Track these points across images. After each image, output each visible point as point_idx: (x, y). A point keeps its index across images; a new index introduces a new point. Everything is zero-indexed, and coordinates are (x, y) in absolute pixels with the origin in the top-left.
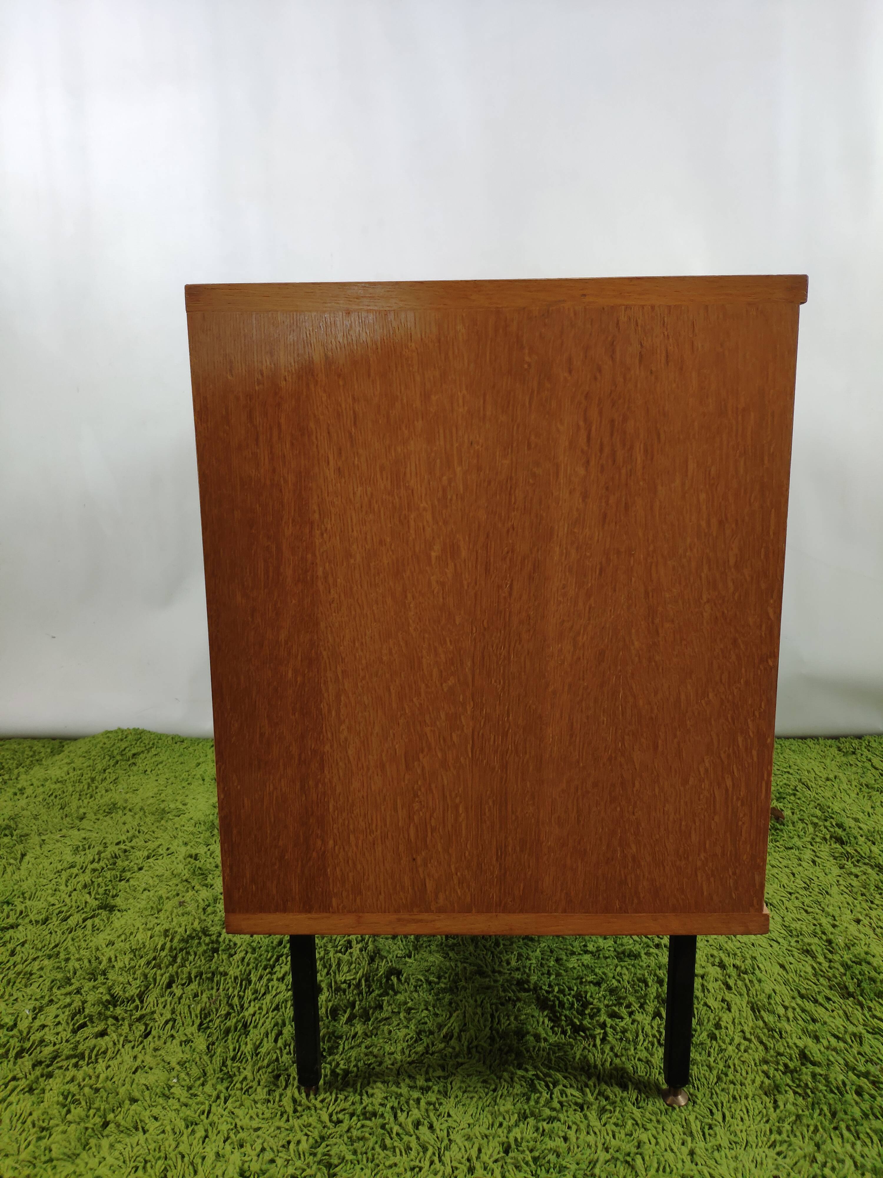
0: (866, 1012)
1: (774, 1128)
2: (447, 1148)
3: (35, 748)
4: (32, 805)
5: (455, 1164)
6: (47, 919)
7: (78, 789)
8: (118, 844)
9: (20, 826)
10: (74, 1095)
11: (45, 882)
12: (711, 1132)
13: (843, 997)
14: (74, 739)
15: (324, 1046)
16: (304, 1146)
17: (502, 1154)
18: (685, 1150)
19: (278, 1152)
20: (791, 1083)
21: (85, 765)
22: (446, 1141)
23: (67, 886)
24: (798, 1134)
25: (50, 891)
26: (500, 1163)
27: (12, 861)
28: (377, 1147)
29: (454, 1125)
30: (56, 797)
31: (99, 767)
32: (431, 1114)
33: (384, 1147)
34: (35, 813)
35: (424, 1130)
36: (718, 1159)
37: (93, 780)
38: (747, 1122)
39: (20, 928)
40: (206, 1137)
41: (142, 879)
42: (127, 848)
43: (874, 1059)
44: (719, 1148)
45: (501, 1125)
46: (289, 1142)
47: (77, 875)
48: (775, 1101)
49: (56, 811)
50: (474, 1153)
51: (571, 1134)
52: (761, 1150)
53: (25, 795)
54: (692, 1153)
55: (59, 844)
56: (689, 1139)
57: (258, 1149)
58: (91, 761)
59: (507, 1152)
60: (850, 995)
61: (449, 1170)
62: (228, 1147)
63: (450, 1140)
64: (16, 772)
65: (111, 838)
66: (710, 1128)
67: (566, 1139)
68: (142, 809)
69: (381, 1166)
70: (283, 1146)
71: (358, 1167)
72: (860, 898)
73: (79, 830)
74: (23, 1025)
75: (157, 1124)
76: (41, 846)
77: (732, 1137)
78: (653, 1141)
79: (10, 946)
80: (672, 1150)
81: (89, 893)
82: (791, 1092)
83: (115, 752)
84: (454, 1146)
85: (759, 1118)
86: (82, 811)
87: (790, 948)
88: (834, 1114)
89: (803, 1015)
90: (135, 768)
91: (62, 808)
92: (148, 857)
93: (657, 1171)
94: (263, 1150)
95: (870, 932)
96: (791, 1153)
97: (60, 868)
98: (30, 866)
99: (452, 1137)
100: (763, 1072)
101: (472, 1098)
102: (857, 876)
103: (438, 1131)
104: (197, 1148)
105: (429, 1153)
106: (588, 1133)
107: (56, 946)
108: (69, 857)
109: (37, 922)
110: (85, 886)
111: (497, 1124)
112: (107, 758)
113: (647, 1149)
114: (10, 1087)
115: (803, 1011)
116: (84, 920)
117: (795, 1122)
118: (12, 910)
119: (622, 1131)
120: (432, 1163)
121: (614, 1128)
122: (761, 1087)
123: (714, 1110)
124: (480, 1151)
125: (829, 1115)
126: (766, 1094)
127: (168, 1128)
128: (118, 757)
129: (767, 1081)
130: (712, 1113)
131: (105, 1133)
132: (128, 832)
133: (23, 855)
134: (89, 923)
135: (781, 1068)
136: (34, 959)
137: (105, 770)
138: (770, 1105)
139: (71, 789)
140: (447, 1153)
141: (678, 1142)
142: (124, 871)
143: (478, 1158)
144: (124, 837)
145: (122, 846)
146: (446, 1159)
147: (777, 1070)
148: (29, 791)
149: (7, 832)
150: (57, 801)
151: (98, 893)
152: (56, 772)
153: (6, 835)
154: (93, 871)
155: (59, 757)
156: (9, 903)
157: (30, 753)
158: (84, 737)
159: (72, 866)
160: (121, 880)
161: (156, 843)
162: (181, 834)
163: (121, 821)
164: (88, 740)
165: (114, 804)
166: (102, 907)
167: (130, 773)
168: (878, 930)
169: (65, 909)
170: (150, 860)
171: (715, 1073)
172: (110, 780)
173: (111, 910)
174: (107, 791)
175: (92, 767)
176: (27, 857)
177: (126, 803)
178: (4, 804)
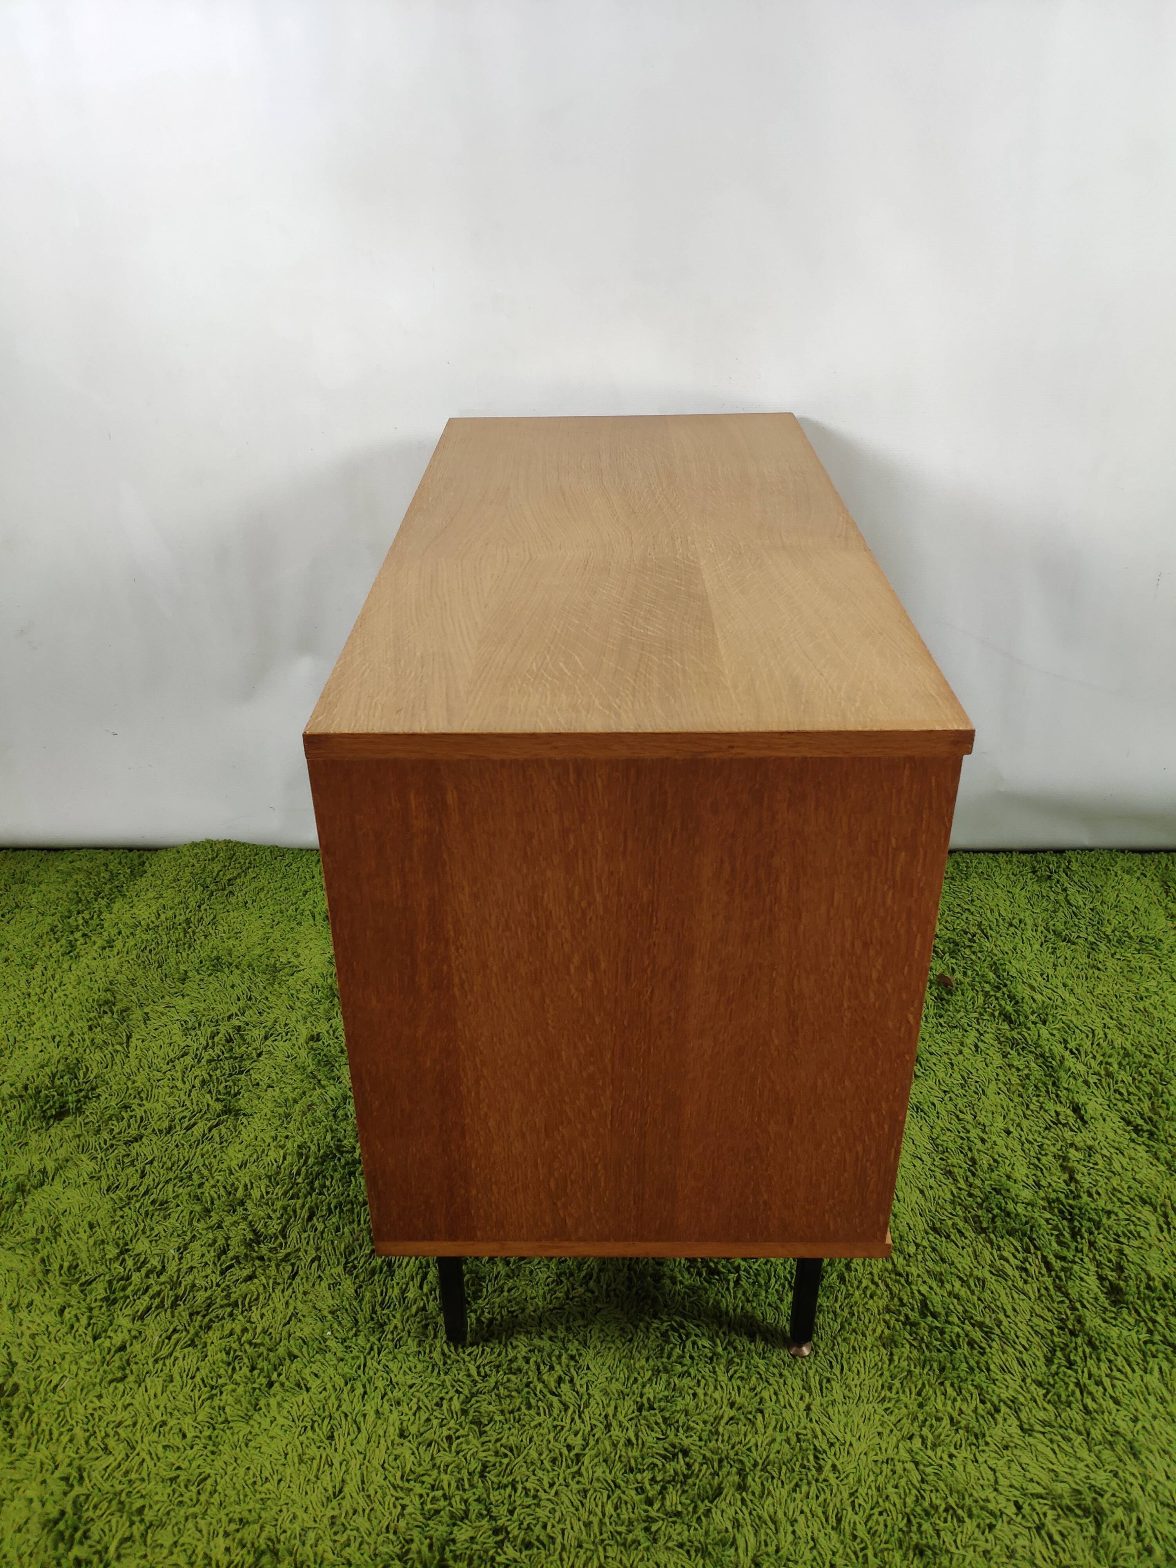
0: (994, 1251)
1: (886, 1385)
2: (587, 1405)
3: (111, 867)
4: (126, 965)
5: (594, 1422)
6: (170, 1128)
7: (173, 939)
8: (230, 1017)
9: (118, 997)
10: (235, 1351)
11: (159, 1075)
12: (828, 1386)
13: (975, 1231)
14: (155, 850)
15: (469, 1291)
16: (456, 1405)
17: (636, 1413)
18: (802, 1406)
19: (434, 1410)
20: (908, 1337)
21: (176, 901)
22: (585, 1397)
23: (184, 1083)
24: (907, 1390)
25: (167, 1089)
26: (634, 1422)
27: (118, 1047)
28: (523, 1407)
29: (593, 1378)
30: (150, 951)
31: (193, 904)
32: (572, 1370)
33: (529, 1407)
34: (131, 976)
35: (565, 1387)
36: (831, 1414)
37: (188, 922)
38: (862, 1376)
39: (144, 1139)
40: (365, 1393)
41: (262, 1070)
42: (241, 1024)
43: (992, 1306)
44: (833, 1403)
45: (636, 1380)
46: (442, 1399)
47: (193, 1066)
48: (892, 1354)
49: (153, 972)
50: (610, 1411)
51: (700, 1391)
52: (870, 1406)
53: (115, 951)
54: (808, 1408)
55: (164, 1018)
56: (807, 1395)
57: (415, 1408)
58: (182, 894)
59: (640, 1409)
60: (984, 1230)
61: (588, 1428)
62: (386, 1406)
63: (589, 1394)
64: (96, 905)
65: (222, 1010)
66: (828, 1381)
67: (695, 1395)
68: (250, 965)
69: (527, 1427)
70: (437, 1404)
71: (506, 1426)
72: (1017, 1099)
73: (183, 996)
74: (172, 1268)
75: (319, 1381)
76: (145, 1023)
77: (847, 1392)
78: (774, 1398)
79: (139, 1166)
80: (790, 1406)
81: (210, 1092)
82: (908, 1346)
83: (209, 880)
84: (593, 1402)
85: (873, 1371)
86: (183, 967)
87: (933, 1168)
88: (942, 1369)
89: (933, 1255)
90: (233, 900)
91: (160, 966)
92: (266, 1038)
93: (775, 1427)
94: (419, 1408)
95: (1018, 1147)
96: (896, 1410)
97: (172, 1056)
98: (139, 1052)
99: (590, 1392)
100: (884, 1321)
101: (610, 1348)
102: (1018, 1070)
103: (578, 1386)
104: (358, 1407)
105: (570, 1411)
106: (716, 1388)
107: (186, 1163)
108: (179, 1039)
109: (160, 1131)
110: (204, 1082)
111: (631, 1381)
112: (200, 888)
113: (769, 1406)
114: (173, 1341)
115: (934, 1250)
116: (210, 1130)
117: (906, 1377)
118: (131, 1117)
119: (747, 1387)
120: (573, 1420)
121: (739, 1382)
122: (880, 1337)
123: (834, 1363)
124: (616, 1408)
125: (937, 1372)
126: (884, 1346)
127: (329, 1386)
128: (213, 887)
129: (887, 1331)
130: (832, 1367)
131: (272, 1391)
132: (238, 999)
133: (129, 1037)
134: (215, 1132)
135: (902, 1318)
136: (167, 1182)
137: (199, 907)
138: (886, 1359)
139: (165, 939)
140: (586, 1411)
141: (797, 1399)
142: (242, 1060)
143: (614, 1415)
144: (234, 1009)
145: (235, 1022)
146: (586, 1417)
147: (897, 1320)
148: (117, 945)
150: (153, 957)
151: (219, 1092)
152: (144, 913)
153: (105, 1012)
154: (209, 1062)
155: (142, 883)
156: (126, 1107)
157: (107, 875)
158: (166, 848)
159: (186, 1054)
160: (241, 1073)
161: (272, 1016)
162: (298, 1004)
163: (229, 984)
164: (172, 855)
165: (218, 958)
166: (227, 1111)
167: (229, 907)
168: (1027, 1145)
169: (187, 1114)
170: (268, 1042)
171: (839, 1321)
172: (207, 920)
173: (237, 1115)
174: (206, 936)
175: (184, 903)
176: (133, 1040)
177: (230, 955)
178: (94, 964)
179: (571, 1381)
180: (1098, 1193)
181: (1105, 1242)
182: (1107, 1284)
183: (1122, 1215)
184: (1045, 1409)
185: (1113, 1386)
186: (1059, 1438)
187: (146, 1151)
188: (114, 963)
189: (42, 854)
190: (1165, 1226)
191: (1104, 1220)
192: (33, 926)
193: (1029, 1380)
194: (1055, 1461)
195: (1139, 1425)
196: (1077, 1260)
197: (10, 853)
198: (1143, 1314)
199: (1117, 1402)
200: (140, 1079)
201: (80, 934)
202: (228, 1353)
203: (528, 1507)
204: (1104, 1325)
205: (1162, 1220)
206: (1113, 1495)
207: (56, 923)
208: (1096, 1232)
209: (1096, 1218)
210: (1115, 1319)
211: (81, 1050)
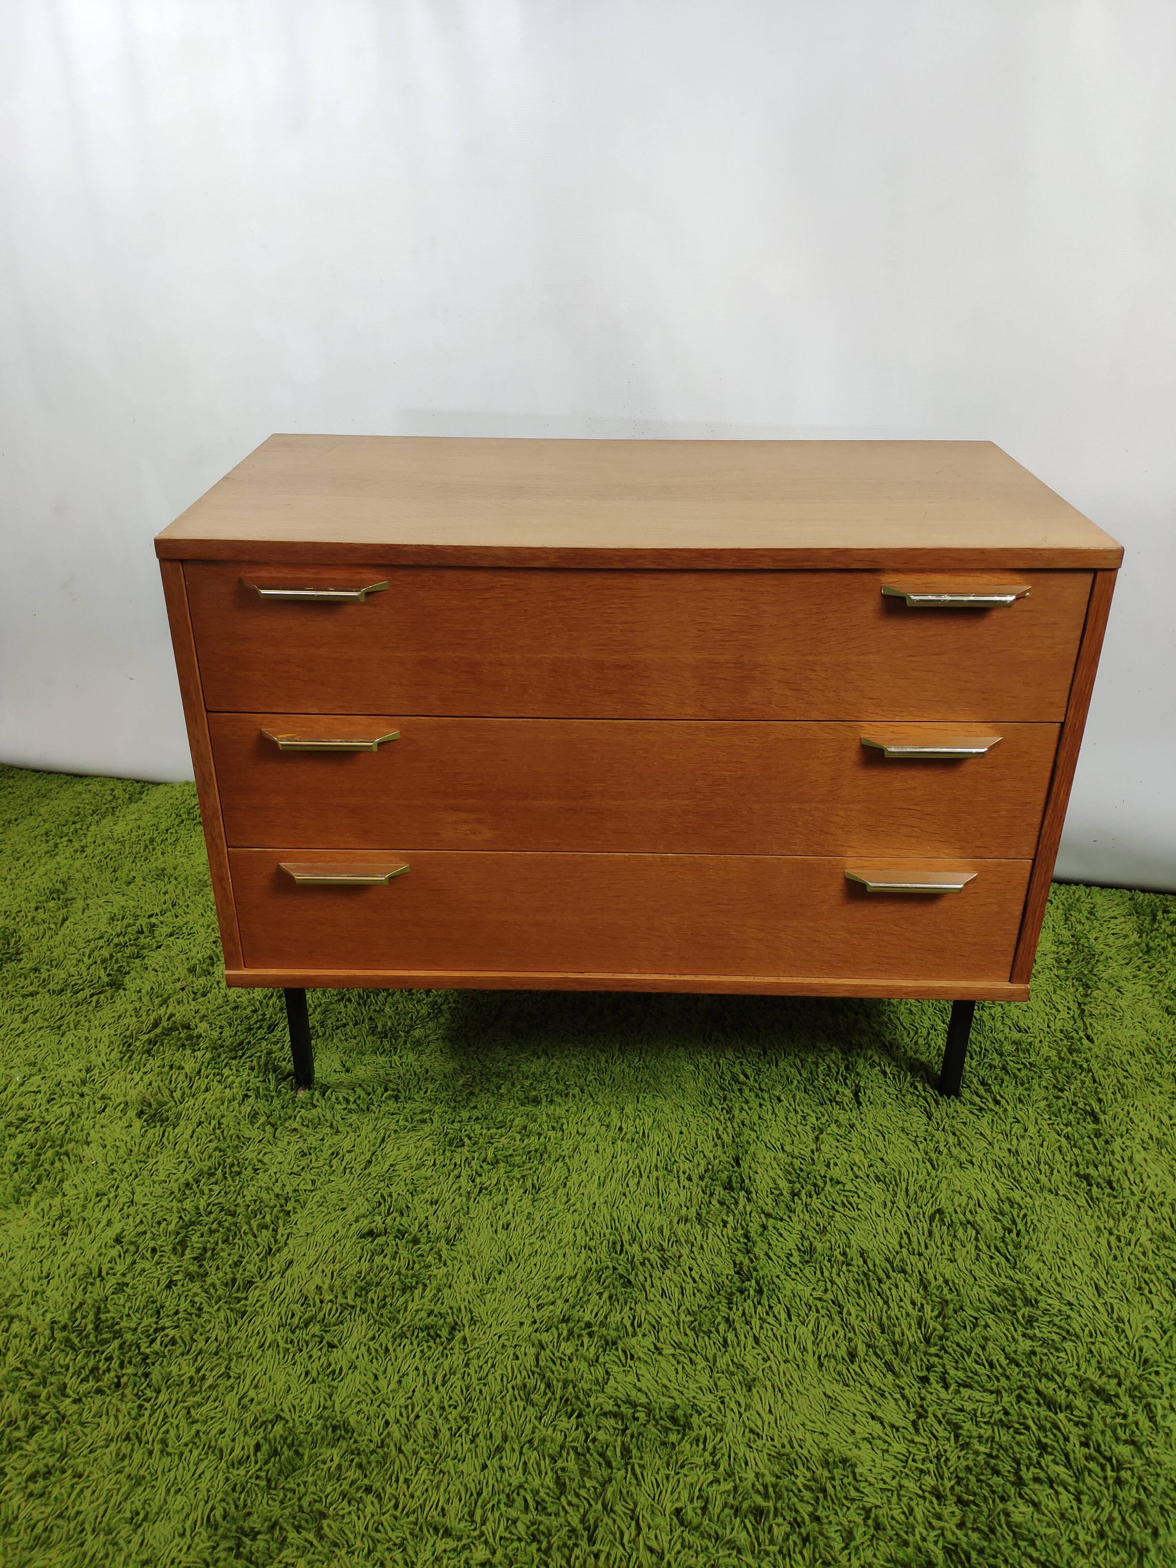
3: (116, 792)
4: (87, 866)
6: (62, 990)
7: (134, 851)
8: (150, 916)
9: (70, 889)
11: (74, 951)
14: (157, 784)
19: (152, 1227)
23: (89, 958)
25: (74, 962)
27: (52, 926)
29: (295, 1231)
30: (112, 858)
31: (162, 827)
32: (281, 1220)
33: (228, 1240)
34: (87, 875)
35: (265, 1231)
36: (486, 1299)
37: (152, 840)
39: (38, 996)
40: (108, 1206)
41: (155, 959)
42: (157, 922)
44: (493, 1290)
46: (164, 1220)
47: (101, 947)
49: (108, 875)
50: (296, 1258)
52: (525, 1299)
53: (85, 855)
55: (100, 910)
56: (474, 1281)
62: (119, 1217)
63: (285, 1242)
64: (90, 819)
65: (149, 908)
68: (186, 879)
73: (122, 896)
74: (10, 1090)
75: (76, 1190)
76: (83, 911)
77: (511, 1285)
78: (443, 1277)
79: (25, 1013)
80: (454, 1286)
81: (106, 968)
83: (183, 810)
84: (284, 1248)
86: (133, 874)
91: (115, 871)
92: (171, 935)
93: (431, 1300)
97: (91, 937)
98: (67, 932)
104: (97, 1214)
107: (62, 1018)
108: (103, 926)
109: (54, 992)
110: (104, 961)
112: (174, 816)
116: (92, 996)
118: (37, 978)
128: (184, 816)
132: (165, 903)
133: (65, 920)
134: (95, 998)
136: (40, 1029)
137: (167, 830)
139: (127, 851)
142: (143, 948)
144: (157, 910)
145: (153, 920)
148: (88, 851)
149: (55, 896)
150: (112, 863)
151: (112, 969)
152: (120, 829)
153: (54, 899)
154: (116, 945)
155: (133, 807)
156: (36, 970)
157: (110, 798)
158: (165, 784)
159: (101, 937)
160: (137, 957)
161: (185, 920)
162: (209, 913)
163: (164, 890)
164: (166, 789)
165: (163, 870)
166: (111, 984)
167: (193, 834)
168: (792, 1114)
169: (80, 981)
170: (171, 939)
171: (534, 1227)
172: (170, 841)
173: (118, 988)
174: (163, 853)
175: (156, 827)
176: (67, 922)
177: (175, 869)
178: (64, 862)
179: (275, 1231)
180: (836, 1164)
181: (821, 1207)
182: (806, 1243)
183: (849, 1186)
184: (686, 1334)
185: (761, 1328)
186: (687, 1361)
187: (36, 1003)
188: (78, 864)
189: (69, 778)
190: (889, 1204)
191: (828, 1186)
192: (34, 829)
193: (683, 1308)
194: (673, 1379)
195: (768, 1364)
196: (785, 1217)
197: (45, 775)
198: (826, 1274)
199: (757, 1340)
200: (57, 952)
201: (66, 838)
202: (19, 1157)
203: (191, 1314)
204: (782, 1277)
205: (890, 1197)
206: (710, 1416)
207: (53, 828)
208: (815, 1196)
209: (821, 1184)
210: (797, 1274)
211: (21, 924)
